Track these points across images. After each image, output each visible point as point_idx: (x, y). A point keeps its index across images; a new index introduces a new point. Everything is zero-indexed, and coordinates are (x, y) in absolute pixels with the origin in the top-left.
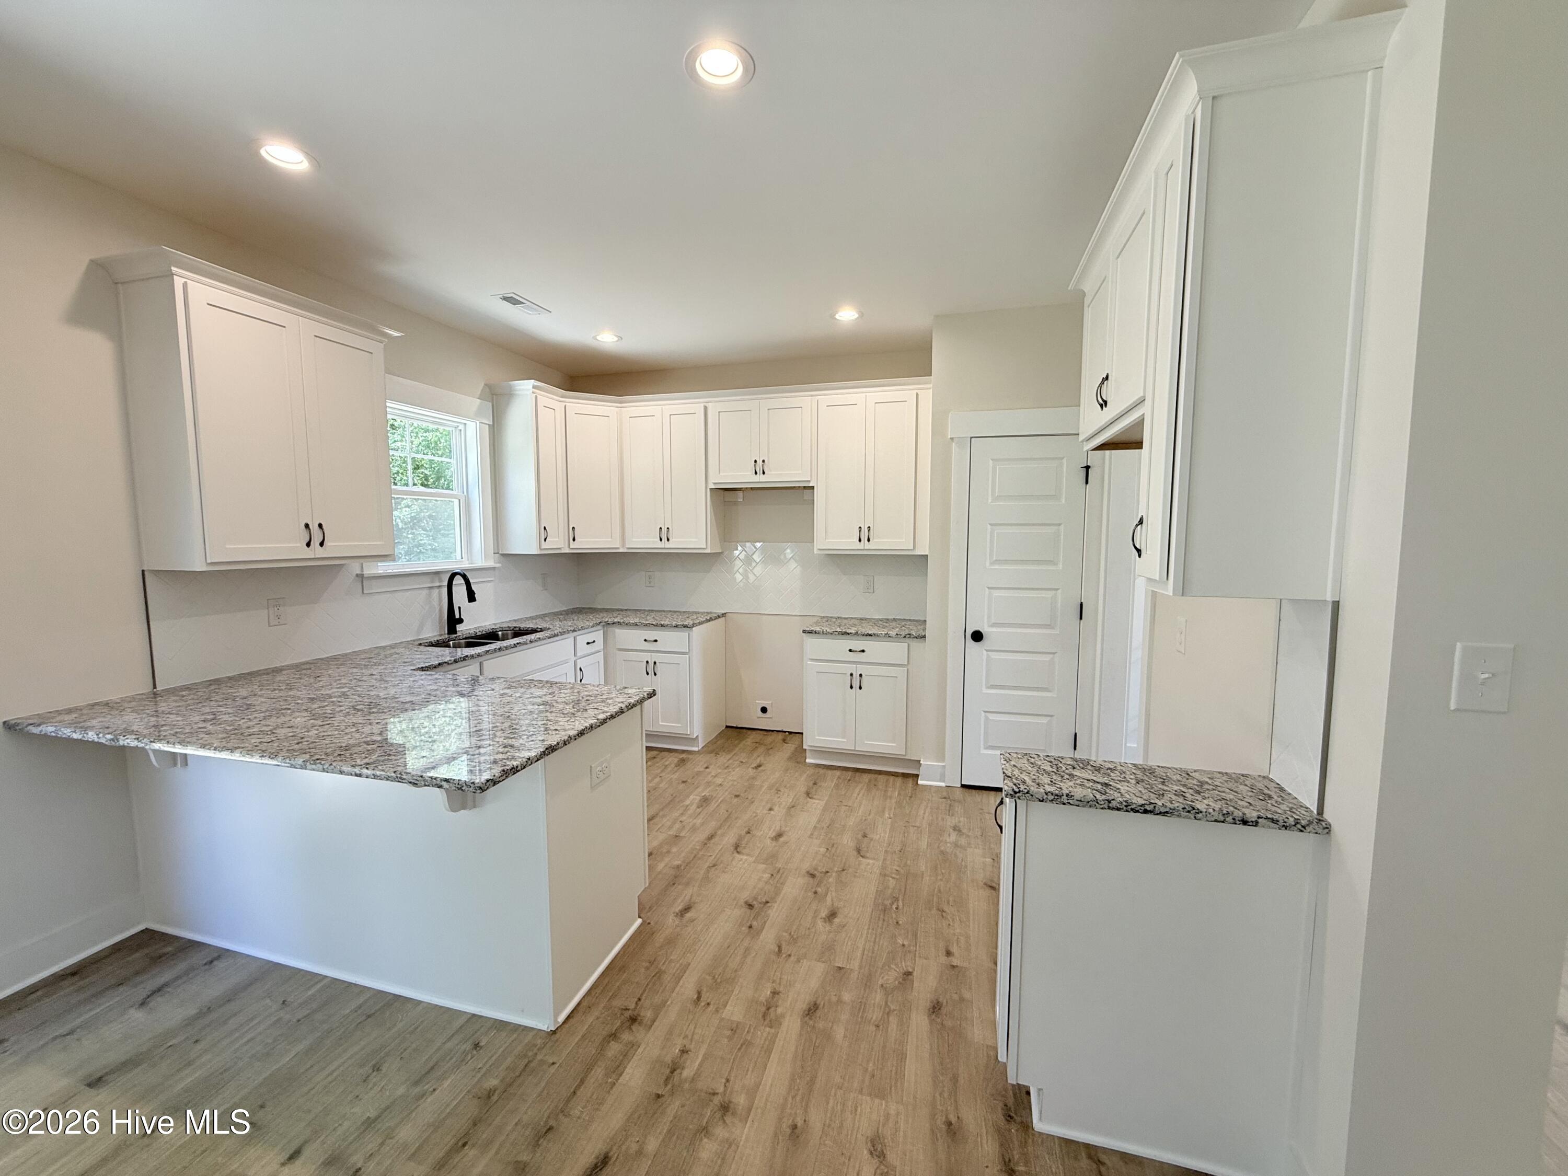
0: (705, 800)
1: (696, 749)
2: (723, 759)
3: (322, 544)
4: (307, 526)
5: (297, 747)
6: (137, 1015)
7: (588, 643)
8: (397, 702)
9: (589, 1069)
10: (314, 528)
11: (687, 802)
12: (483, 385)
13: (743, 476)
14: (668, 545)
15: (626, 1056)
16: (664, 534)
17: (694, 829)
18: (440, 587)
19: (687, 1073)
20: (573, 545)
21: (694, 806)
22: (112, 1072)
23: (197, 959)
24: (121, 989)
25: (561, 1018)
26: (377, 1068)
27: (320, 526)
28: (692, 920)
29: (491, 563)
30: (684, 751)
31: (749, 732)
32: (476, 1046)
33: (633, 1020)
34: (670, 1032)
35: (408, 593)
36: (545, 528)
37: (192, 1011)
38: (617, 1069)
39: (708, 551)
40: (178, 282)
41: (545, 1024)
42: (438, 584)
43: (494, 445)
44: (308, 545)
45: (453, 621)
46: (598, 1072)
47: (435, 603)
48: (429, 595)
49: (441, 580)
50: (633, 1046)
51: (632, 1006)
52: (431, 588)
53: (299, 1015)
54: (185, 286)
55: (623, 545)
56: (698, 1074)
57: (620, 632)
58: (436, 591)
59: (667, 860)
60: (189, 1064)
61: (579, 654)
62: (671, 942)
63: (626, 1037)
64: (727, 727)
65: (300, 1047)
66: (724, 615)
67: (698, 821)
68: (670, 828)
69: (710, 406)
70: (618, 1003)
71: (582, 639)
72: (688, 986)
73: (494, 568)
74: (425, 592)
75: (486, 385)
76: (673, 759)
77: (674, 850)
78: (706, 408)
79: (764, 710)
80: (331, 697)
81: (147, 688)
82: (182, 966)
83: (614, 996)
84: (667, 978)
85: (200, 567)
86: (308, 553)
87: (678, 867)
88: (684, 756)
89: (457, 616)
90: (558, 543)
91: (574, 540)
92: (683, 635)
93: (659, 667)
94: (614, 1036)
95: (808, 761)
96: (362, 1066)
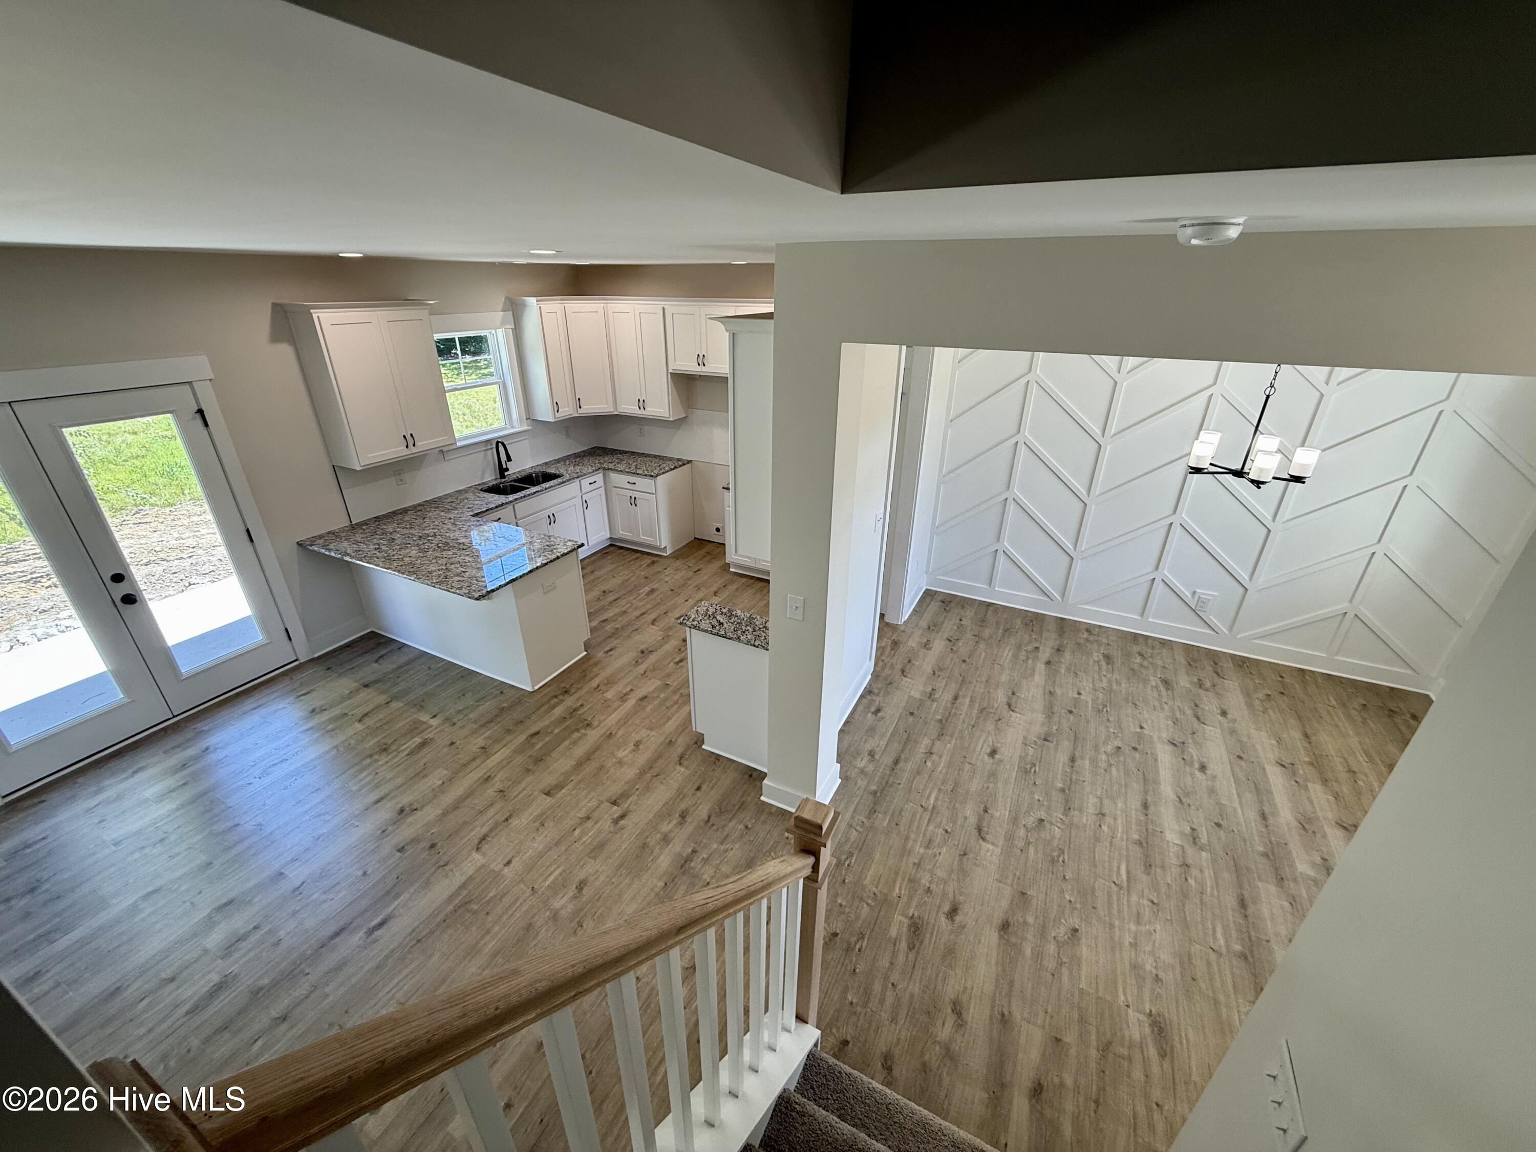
0: (652, 591)
1: (665, 554)
2: (678, 563)
3: (414, 445)
4: (404, 437)
5: (411, 570)
6: (375, 665)
7: (590, 484)
8: (457, 543)
9: (544, 705)
10: (409, 437)
11: (641, 591)
12: (503, 299)
13: (689, 366)
14: (644, 412)
15: (558, 704)
16: (642, 404)
17: (636, 609)
18: (492, 449)
19: (579, 712)
20: (580, 411)
21: (644, 594)
22: (371, 683)
23: (394, 646)
24: (367, 655)
25: (537, 687)
26: (464, 695)
27: (411, 435)
28: (611, 655)
29: (526, 428)
30: (657, 555)
31: (708, 543)
32: (502, 693)
33: (566, 692)
34: (580, 698)
35: (473, 456)
36: (557, 403)
37: (395, 666)
38: (554, 707)
39: (671, 419)
40: (315, 316)
41: (530, 689)
42: (490, 447)
43: (518, 345)
44: (407, 447)
45: (502, 471)
46: (545, 707)
47: (490, 459)
48: (486, 455)
49: (491, 445)
50: (562, 701)
51: (568, 687)
52: (487, 450)
53: (436, 673)
54: (318, 317)
55: (616, 410)
56: (581, 714)
57: (613, 476)
58: (489, 452)
59: (614, 624)
60: (397, 684)
61: (583, 492)
62: (596, 664)
63: (561, 697)
64: (695, 538)
65: (436, 684)
66: (689, 462)
67: (641, 604)
68: (623, 606)
69: (666, 307)
70: (563, 685)
71: (586, 482)
72: (595, 683)
73: (528, 430)
74: (482, 454)
75: (506, 298)
76: (648, 560)
77: (620, 619)
78: (664, 309)
79: (718, 530)
80: (429, 536)
81: (348, 524)
82: (389, 649)
83: (562, 682)
84: (587, 678)
85: (359, 468)
86: (407, 452)
87: (618, 628)
88: (655, 559)
89: (504, 467)
90: (567, 411)
91: (580, 407)
92: (650, 481)
93: (638, 502)
94: (556, 697)
95: (731, 570)
96: (459, 693)
